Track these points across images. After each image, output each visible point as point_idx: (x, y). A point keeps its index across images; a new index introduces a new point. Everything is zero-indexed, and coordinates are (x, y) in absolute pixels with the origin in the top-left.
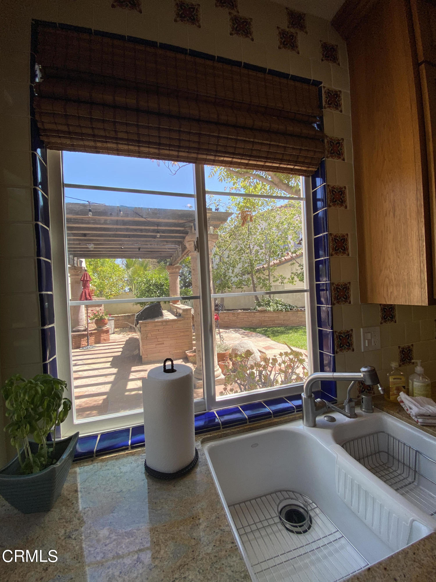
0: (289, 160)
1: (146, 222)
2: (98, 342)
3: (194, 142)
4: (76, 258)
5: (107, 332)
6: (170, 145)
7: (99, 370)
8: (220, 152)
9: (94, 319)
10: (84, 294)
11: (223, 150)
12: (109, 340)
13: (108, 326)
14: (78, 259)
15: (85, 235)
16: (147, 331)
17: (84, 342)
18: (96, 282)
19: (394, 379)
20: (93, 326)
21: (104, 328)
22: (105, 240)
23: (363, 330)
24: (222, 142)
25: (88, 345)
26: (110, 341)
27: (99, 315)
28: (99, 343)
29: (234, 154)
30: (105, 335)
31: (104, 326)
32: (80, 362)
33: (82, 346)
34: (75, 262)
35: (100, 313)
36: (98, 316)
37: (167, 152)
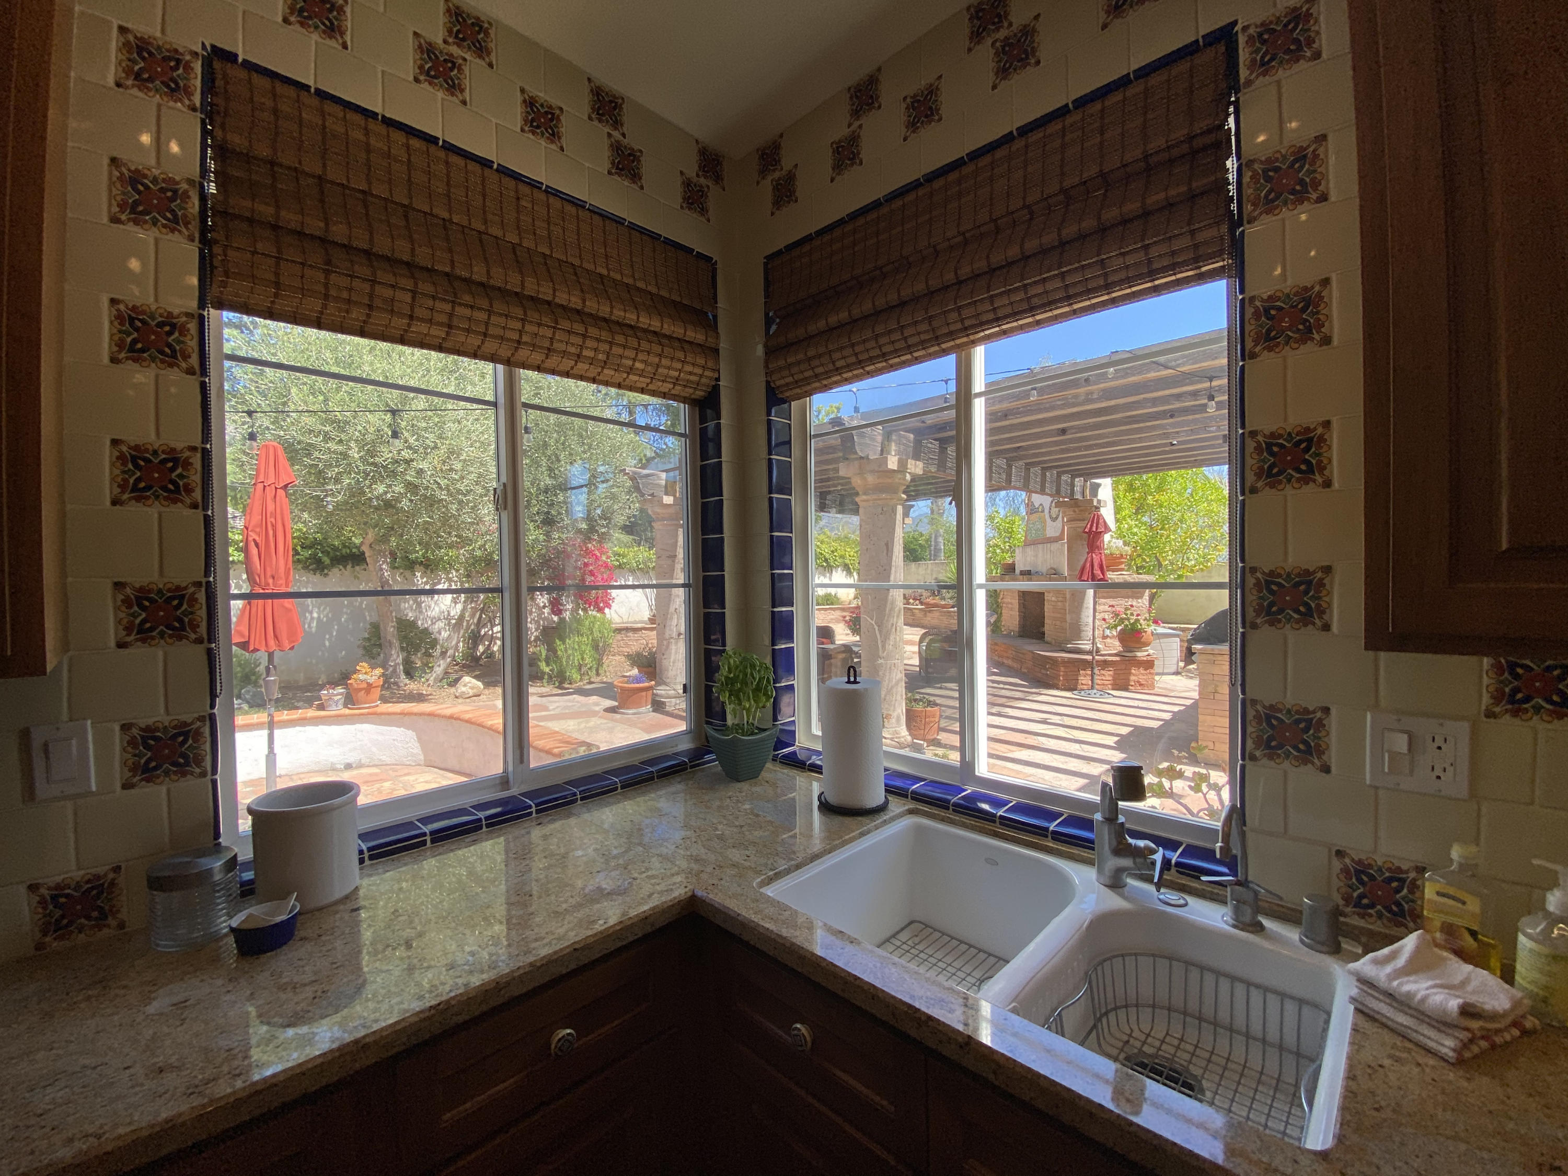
0: (1128, 278)
1: (1177, 376)
2: (1122, 684)
3: (925, 332)
4: (1079, 482)
5: (1149, 664)
6: (896, 351)
7: (1083, 746)
8: (973, 326)
9: (1115, 627)
10: (1088, 565)
11: (974, 322)
12: (1153, 688)
13: (1151, 652)
14: (1085, 481)
15: (1063, 431)
16: (1216, 678)
17: (1084, 679)
18: (1135, 534)
19: (1438, 893)
20: (1112, 647)
21: (1139, 654)
22: (1117, 434)
23: (1372, 717)
24: (966, 313)
25: (1092, 688)
26: (1157, 691)
27: (1128, 619)
28: (1126, 689)
29: (997, 319)
30: (1142, 670)
31: (1139, 649)
32: (1056, 719)
33: (1079, 687)
34: (1077, 489)
35: (1132, 614)
36: (1126, 622)
37: (897, 360)
